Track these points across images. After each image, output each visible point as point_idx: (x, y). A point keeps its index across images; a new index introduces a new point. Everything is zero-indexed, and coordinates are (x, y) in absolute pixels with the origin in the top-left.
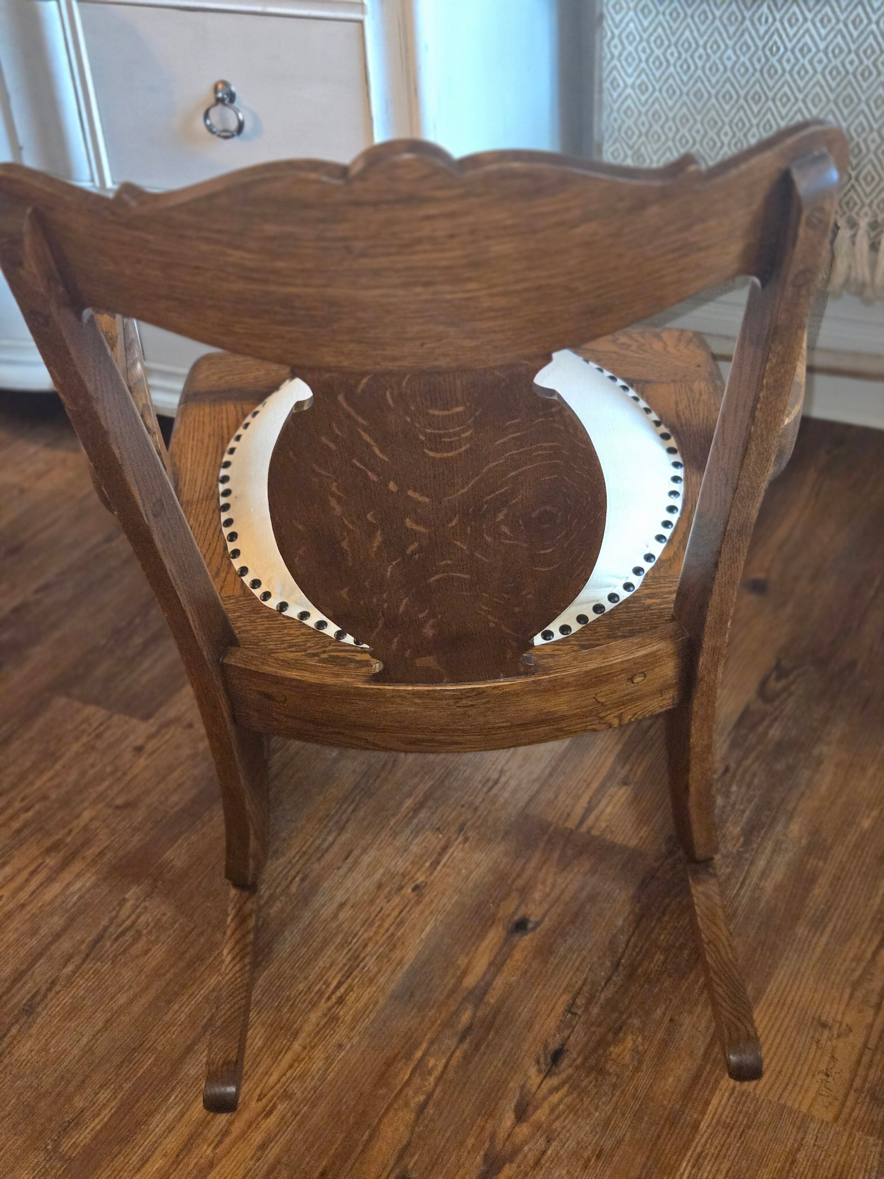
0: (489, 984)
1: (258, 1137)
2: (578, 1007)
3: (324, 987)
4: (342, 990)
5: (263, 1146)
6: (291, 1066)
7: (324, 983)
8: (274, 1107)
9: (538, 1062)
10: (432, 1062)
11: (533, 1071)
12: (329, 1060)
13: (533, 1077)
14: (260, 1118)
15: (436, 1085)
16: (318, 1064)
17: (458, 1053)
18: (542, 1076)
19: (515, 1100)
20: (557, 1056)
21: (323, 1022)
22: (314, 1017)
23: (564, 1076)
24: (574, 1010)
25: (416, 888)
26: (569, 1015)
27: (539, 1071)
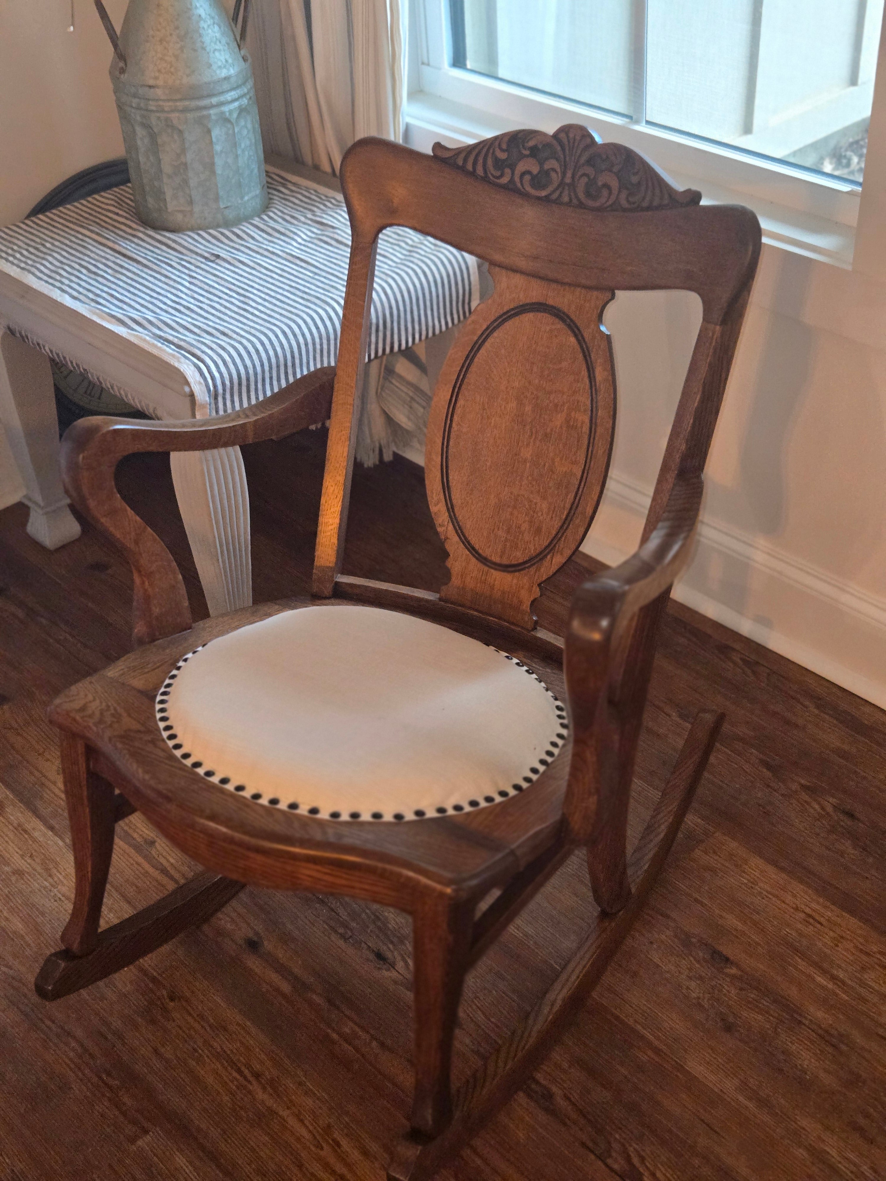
0: (296, 978)
1: (355, 1155)
2: (346, 933)
3: (235, 1083)
4: (246, 1072)
5: (365, 1153)
6: (302, 1121)
7: (232, 1082)
8: (334, 1140)
9: (379, 969)
10: (347, 1030)
11: (386, 974)
12: (308, 1093)
13: (390, 974)
14: (339, 1150)
15: (368, 1032)
16: (309, 1102)
17: (348, 1012)
18: (392, 969)
19: (405, 990)
20: (380, 956)
21: (271, 1091)
22: (260, 1095)
23: (399, 958)
24: (347, 936)
25: (172, 999)
26: (350, 940)
27: (388, 970)
